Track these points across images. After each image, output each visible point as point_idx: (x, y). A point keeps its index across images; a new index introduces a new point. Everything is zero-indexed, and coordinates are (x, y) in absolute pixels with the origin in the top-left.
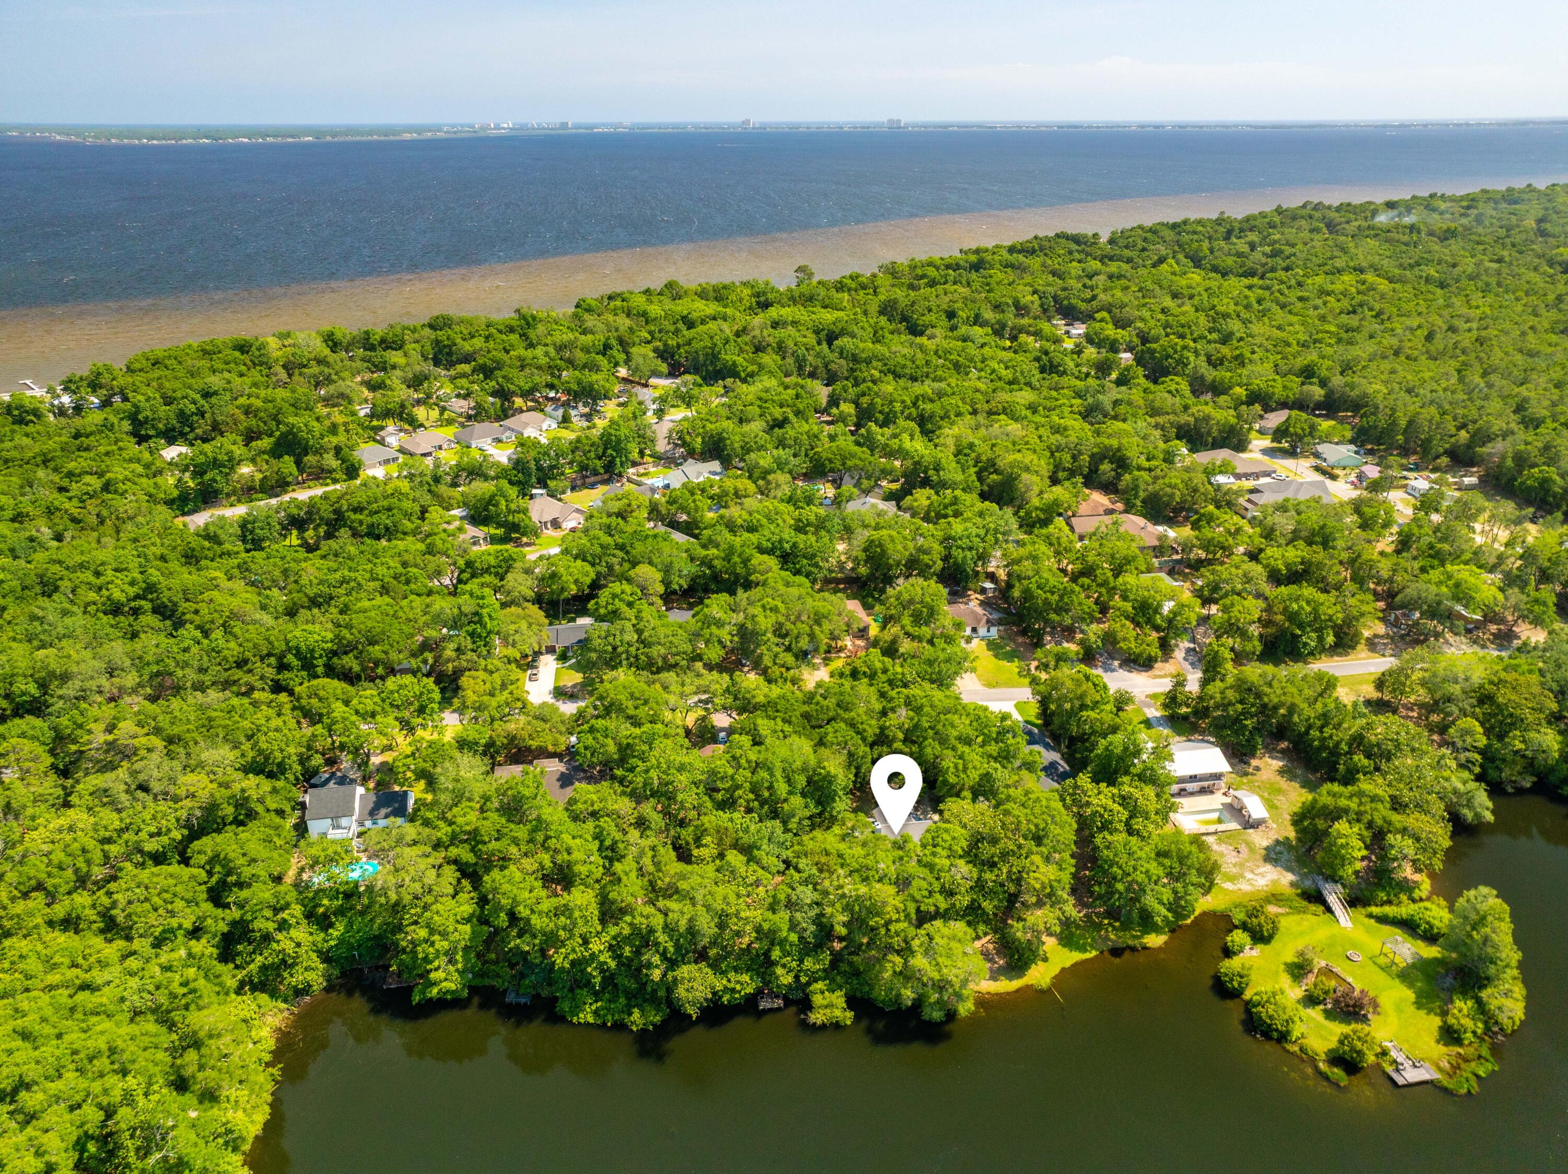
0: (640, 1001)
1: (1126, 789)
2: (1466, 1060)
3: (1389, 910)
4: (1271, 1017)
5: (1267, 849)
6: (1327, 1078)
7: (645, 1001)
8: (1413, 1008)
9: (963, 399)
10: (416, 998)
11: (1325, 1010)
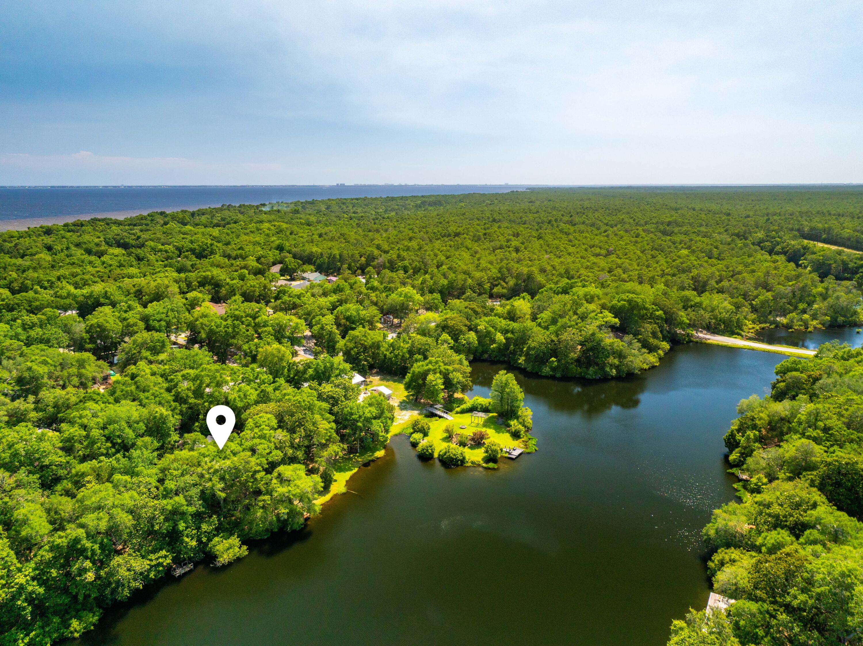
1: (337, 382)
2: (527, 442)
4: (454, 455)
5: (400, 405)
6: (489, 469)
11: (469, 448)
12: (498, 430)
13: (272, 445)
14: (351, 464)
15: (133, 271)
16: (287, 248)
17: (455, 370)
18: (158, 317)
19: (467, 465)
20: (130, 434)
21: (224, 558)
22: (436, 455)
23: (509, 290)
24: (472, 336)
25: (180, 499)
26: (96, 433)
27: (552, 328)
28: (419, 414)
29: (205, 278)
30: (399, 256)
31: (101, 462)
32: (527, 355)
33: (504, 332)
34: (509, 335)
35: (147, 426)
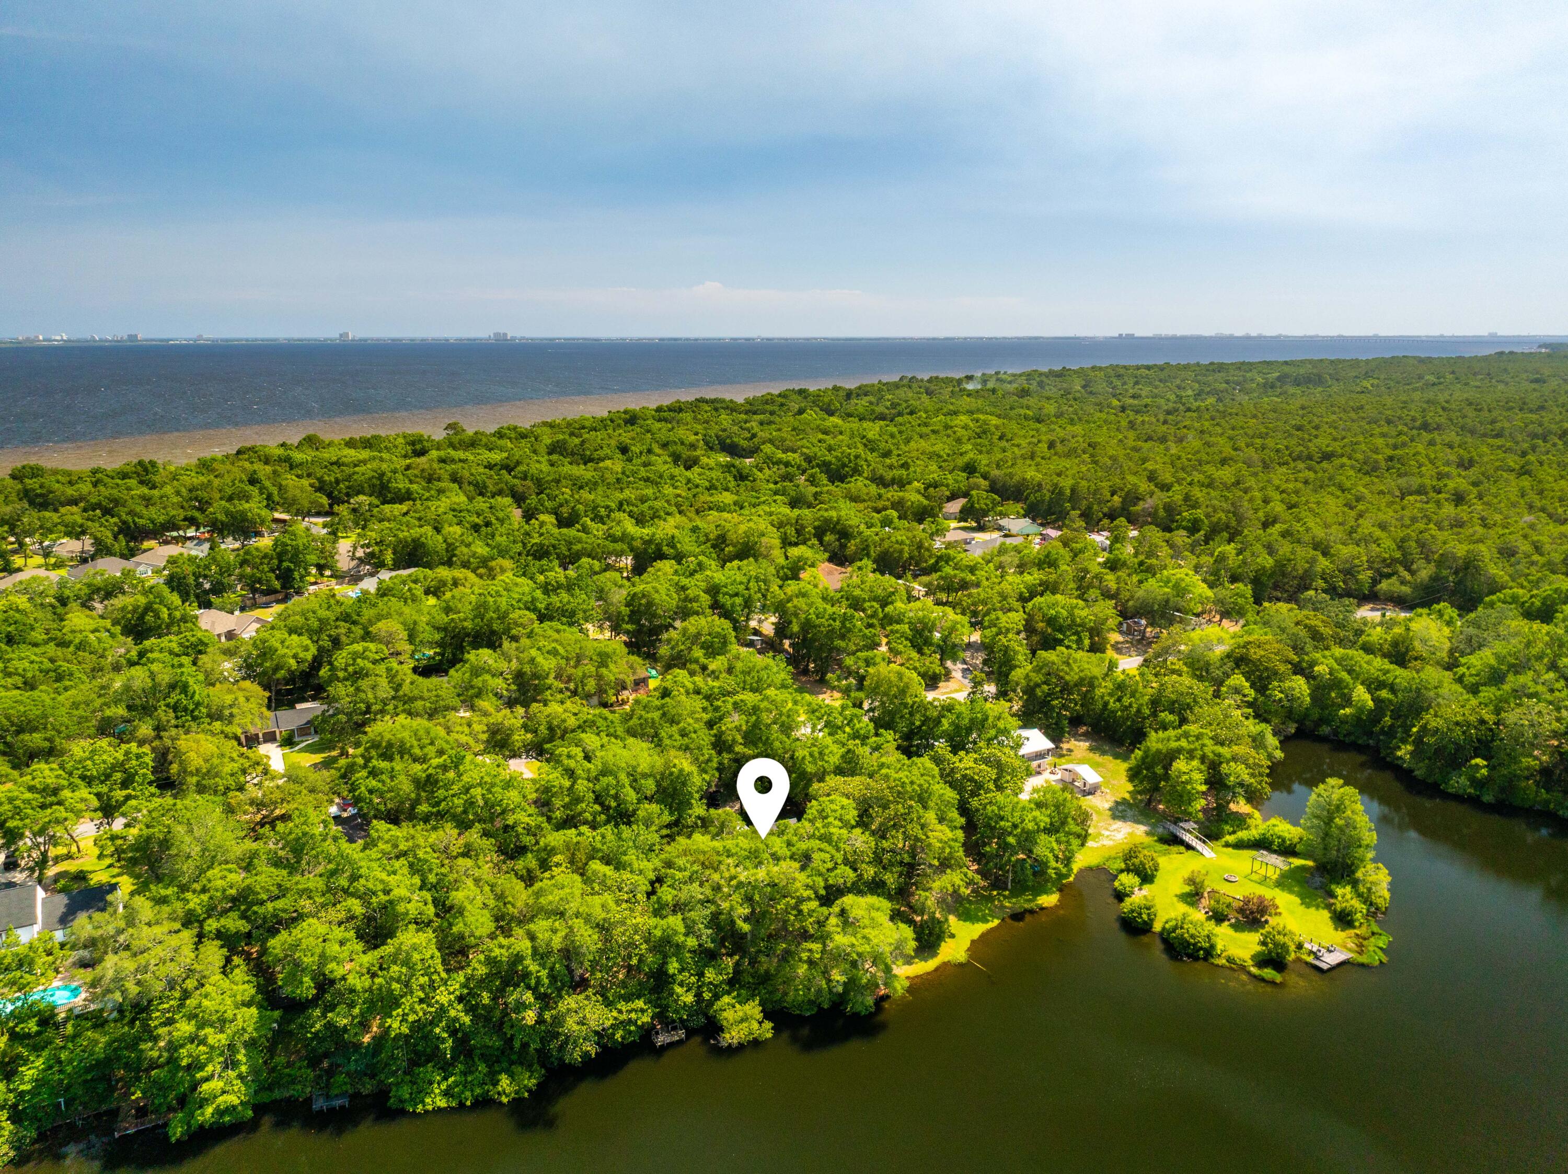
0: (505, 1065)
1: (986, 752)
2: (1365, 939)
3: (1242, 835)
4: (1192, 936)
5: (1110, 809)
6: (1263, 980)
7: (512, 1063)
8: (1302, 909)
10: (177, 1131)
11: (1232, 926)
12: (1307, 899)
13: (839, 857)
14: (990, 909)
15: (728, 498)
16: (983, 469)
17: (1234, 759)
18: (731, 589)
19: (1217, 961)
20: (630, 795)
21: (733, 1036)
22: (1157, 927)
23: (1416, 587)
24: (1300, 686)
25: (675, 922)
26: (582, 786)
27: (1488, 693)
28: (1148, 834)
29: (827, 521)
30: (1187, 498)
31: (580, 834)
32: (1418, 742)
33: (1374, 685)
34: (1384, 694)
35: (658, 785)
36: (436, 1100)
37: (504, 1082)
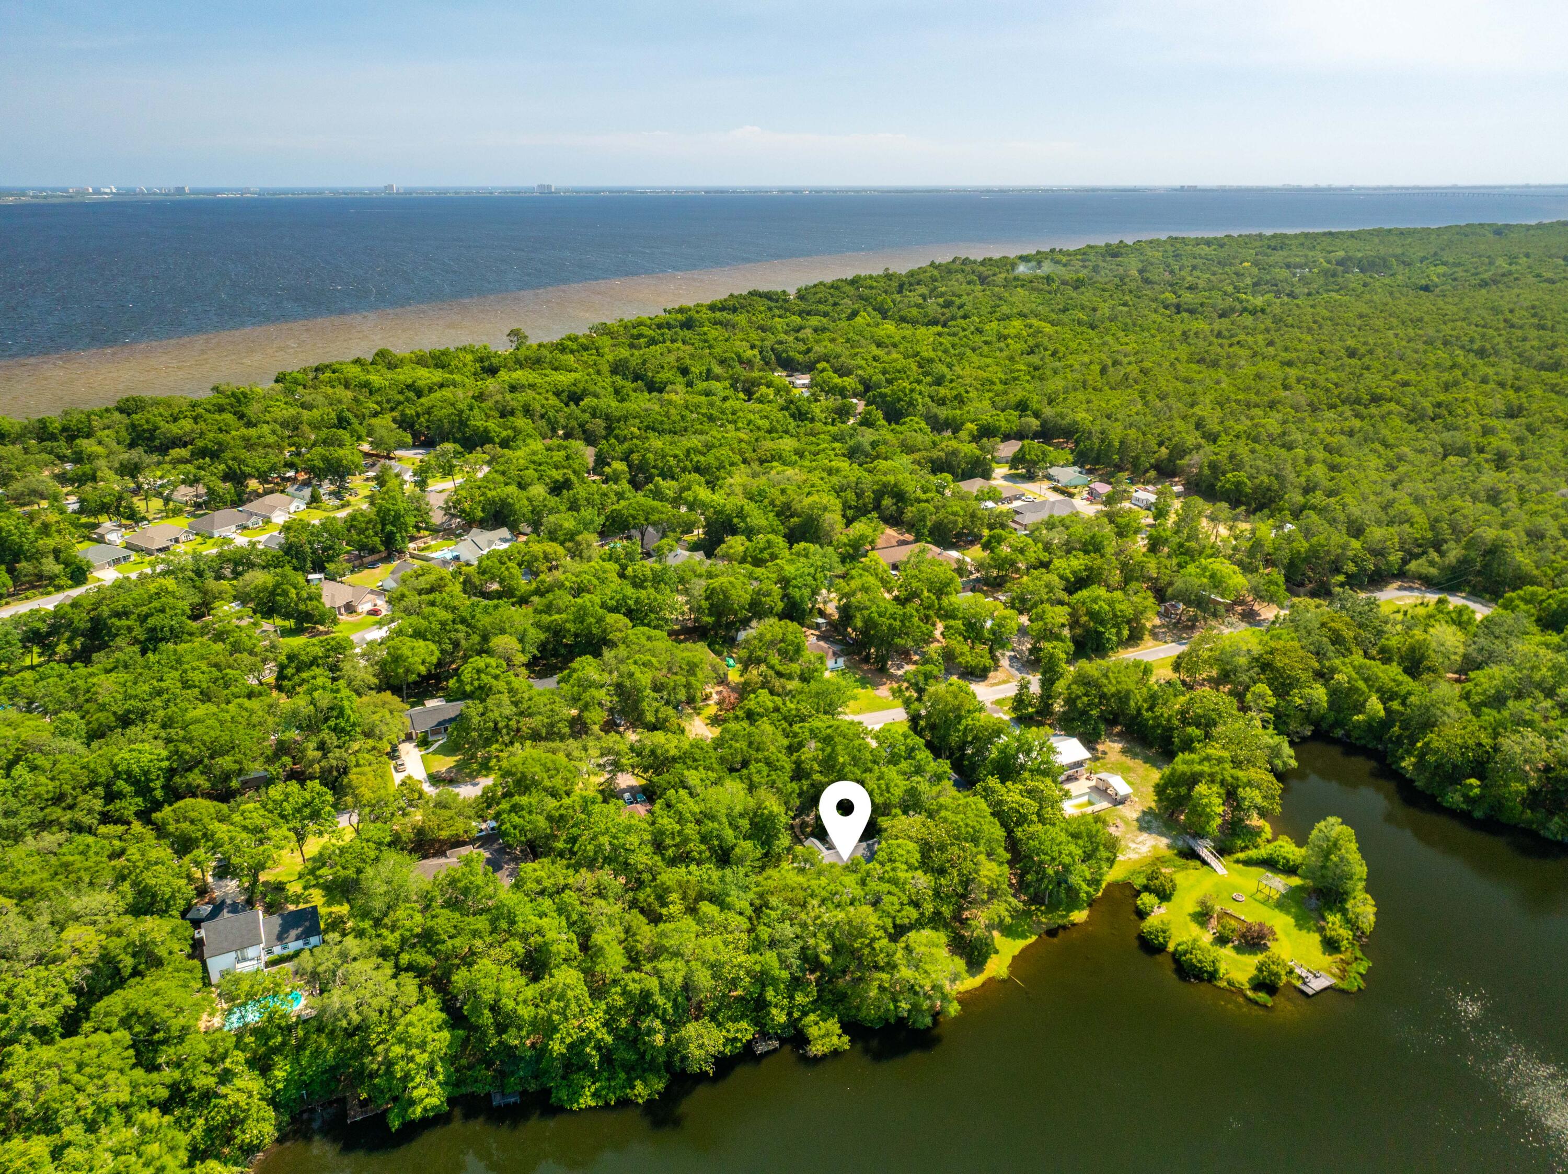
0: (639, 1072)
1: (1031, 784)
2: (1348, 964)
3: (1252, 853)
4: (1200, 961)
5: (1138, 820)
6: (1256, 1003)
7: (644, 1071)
8: (1295, 931)
9: (732, 450)
10: (395, 1124)
11: (1234, 947)
12: (1301, 923)
13: (905, 900)
14: (1029, 925)
16: (1035, 406)
17: (1249, 784)
19: (1219, 984)
21: (817, 1049)
22: (1171, 947)
23: (1442, 569)
24: (1319, 693)
25: (771, 958)
26: (690, 828)
27: (1490, 715)
28: (1169, 847)
30: (1232, 457)
31: (690, 873)
32: (1422, 756)
33: (1387, 696)
34: (1395, 705)
36: (587, 1100)
37: (639, 1087)
